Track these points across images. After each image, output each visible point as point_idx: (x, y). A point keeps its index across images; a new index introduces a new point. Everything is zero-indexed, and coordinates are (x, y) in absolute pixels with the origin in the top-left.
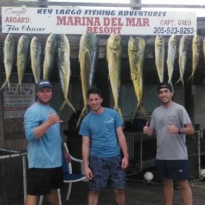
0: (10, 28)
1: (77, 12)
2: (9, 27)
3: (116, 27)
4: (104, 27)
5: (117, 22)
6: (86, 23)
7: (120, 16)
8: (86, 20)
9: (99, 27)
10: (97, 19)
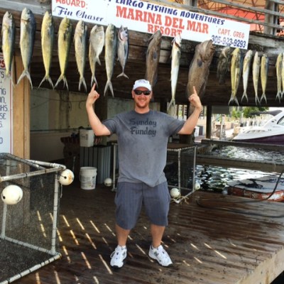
0: (61, 11)
1: (139, 4)
2: (60, 9)
3: (176, 29)
4: (165, 27)
5: (178, 23)
6: (147, 19)
7: (182, 17)
8: (147, 16)
9: (160, 26)
10: (159, 16)
